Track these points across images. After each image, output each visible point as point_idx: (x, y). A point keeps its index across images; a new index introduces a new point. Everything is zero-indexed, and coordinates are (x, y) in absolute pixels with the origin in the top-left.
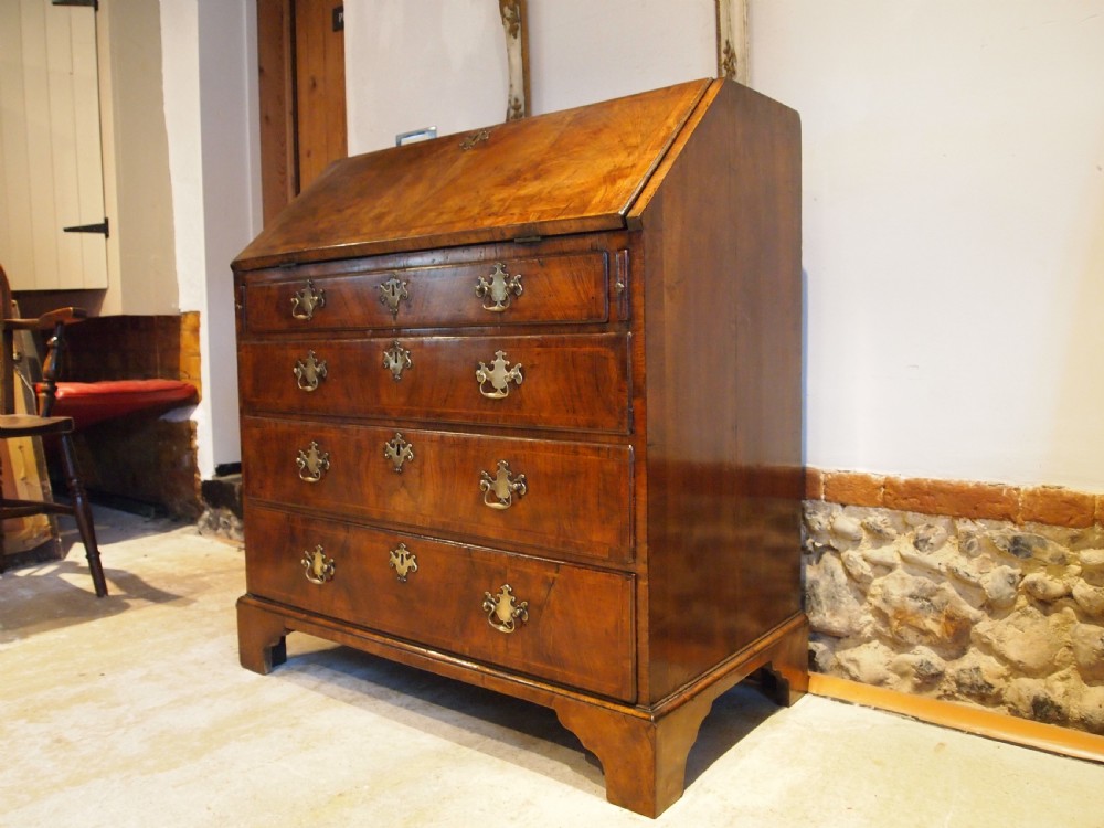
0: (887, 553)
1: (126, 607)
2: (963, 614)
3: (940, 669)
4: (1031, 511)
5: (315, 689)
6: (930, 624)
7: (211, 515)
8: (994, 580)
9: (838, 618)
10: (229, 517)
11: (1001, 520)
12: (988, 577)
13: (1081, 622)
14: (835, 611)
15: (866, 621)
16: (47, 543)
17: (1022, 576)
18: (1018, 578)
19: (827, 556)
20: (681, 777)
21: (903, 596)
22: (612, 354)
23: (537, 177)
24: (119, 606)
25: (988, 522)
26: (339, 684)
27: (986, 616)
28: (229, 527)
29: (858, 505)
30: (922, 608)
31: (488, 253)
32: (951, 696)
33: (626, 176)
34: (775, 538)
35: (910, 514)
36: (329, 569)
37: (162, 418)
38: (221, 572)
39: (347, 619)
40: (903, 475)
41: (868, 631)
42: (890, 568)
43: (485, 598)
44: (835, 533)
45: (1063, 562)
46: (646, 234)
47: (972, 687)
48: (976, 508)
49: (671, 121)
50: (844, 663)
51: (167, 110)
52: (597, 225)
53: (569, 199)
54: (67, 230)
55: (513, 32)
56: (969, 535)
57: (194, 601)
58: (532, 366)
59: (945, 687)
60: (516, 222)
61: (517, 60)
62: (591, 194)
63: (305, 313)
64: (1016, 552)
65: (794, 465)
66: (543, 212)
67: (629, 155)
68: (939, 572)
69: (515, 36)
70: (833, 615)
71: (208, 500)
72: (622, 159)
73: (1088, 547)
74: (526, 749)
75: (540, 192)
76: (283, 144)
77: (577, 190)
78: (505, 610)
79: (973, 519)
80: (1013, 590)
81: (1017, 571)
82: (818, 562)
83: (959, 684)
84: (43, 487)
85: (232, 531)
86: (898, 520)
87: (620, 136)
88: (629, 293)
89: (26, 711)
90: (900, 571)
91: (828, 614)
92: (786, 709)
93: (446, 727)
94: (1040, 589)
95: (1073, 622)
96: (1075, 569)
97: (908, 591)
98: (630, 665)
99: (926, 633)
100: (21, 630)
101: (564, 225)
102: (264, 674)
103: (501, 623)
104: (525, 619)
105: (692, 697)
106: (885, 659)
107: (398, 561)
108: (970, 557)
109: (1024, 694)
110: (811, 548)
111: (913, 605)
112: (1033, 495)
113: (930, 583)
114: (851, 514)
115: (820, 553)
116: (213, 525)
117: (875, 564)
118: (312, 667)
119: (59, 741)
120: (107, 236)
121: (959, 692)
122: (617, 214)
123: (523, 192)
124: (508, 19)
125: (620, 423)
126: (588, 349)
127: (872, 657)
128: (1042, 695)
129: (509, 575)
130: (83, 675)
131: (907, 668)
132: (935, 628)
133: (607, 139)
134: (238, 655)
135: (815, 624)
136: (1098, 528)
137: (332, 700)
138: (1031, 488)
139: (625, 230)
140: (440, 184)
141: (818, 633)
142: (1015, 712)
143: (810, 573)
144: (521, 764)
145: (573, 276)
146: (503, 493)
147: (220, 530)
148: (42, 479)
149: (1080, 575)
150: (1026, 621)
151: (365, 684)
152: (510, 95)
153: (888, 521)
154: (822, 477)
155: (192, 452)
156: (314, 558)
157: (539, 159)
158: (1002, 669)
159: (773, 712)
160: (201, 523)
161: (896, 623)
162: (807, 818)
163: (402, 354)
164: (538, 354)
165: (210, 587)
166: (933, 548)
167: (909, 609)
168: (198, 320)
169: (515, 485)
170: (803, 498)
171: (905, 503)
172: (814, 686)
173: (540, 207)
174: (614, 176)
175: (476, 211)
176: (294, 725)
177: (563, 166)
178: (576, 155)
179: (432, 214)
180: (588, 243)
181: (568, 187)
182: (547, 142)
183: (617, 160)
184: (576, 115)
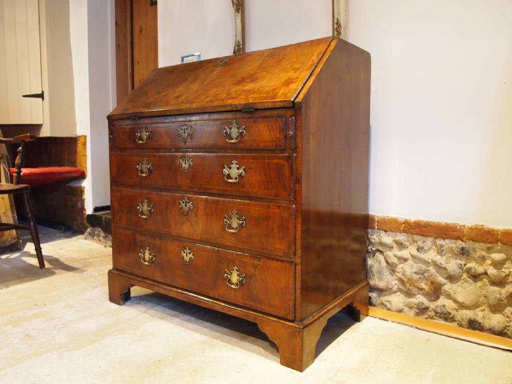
0: (405, 253)
1: (54, 273)
2: (438, 281)
3: (427, 306)
4: (470, 236)
5: (145, 312)
6: (423, 285)
7: (91, 230)
8: (452, 266)
9: (382, 282)
10: (99, 231)
11: (456, 239)
12: (450, 265)
13: (491, 285)
14: (380, 279)
15: (394, 283)
16: (15, 242)
17: (465, 265)
18: (463, 266)
19: (378, 254)
20: (313, 353)
21: (412, 273)
22: (286, 164)
23: (252, 82)
24: (50, 273)
25: (451, 240)
26: (156, 310)
27: (448, 282)
28: (100, 236)
29: (392, 232)
30: (420, 278)
31: (229, 115)
32: (432, 318)
33: (294, 83)
34: (355, 246)
35: (415, 236)
36: (152, 258)
37: (68, 185)
38: (97, 257)
39: (160, 280)
40: (413, 218)
41: (395, 288)
42: (406, 260)
43: (226, 272)
44: (381, 244)
45: (483, 259)
46: (303, 110)
47: (441, 314)
48: (445, 234)
49: (314, 57)
50: (384, 302)
51: (72, 40)
52: (281, 105)
53: (267, 92)
54: (24, 96)
55: (237, 10)
56: (442, 246)
57: (85, 271)
58: (250, 168)
59: (429, 313)
60: (243, 102)
61: (239, 24)
62: (278, 90)
63: (142, 140)
64: (463, 254)
65: (364, 213)
66: (255, 98)
67: (295, 72)
68: (428, 262)
69: (238, 13)
70: (380, 281)
71: (90, 224)
72: (291, 74)
73: (495, 252)
74: (242, 340)
75: (254, 89)
76: (126, 58)
77: (271, 88)
78: (235, 278)
79: (444, 239)
80: (460, 271)
81: (463, 262)
82: (373, 257)
83: (436, 312)
84: (13, 217)
85: (101, 238)
86: (410, 239)
87: (290, 64)
88: (295, 136)
89: (11, 321)
90: (410, 261)
91: (377, 280)
92: (358, 323)
93: (206, 330)
94: (473, 271)
95: (487, 285)
96: (489, 262)
97: (414, 270)
98: (292, 304)
99: (422, 289)
100: (5, 284)
101: (266, 104)
102: (120, 305)
103: (233, 284)
104: (244, 282)
105: (319, 318)
106: (403, 301)
107: (185, 255)
108: (442, 256)
109: (464, 317)
110: (370, 250)
111: (416, 277)
112: (471, 228)
113: (424, 267)
114: (389, 236)
115: (374, 253)
116: (92, 235)
117: (399, 258)
118: (143, 302)
119: (27, 336)
120: (43, 99)
121: (436, 316)
122: (290, 100)
123: (246, 88)
124: (235, 4)
125: (290, 195)
126: (275, 161)
127: (397, 300)
128: (473, 318)
129: (237, 262)
130: (36, 305)
131: (412, 305)
132: (426, 287)
133: (284, 64)
134: (108, 296)
135: (372, 285)
136: (499, 244)
137: (152, 317)
138: (470, 226)
139: (294, 108)
140: (206, 82)
141: (372, 289)
142: (460, 325)
143: (370, 262)
144: (241, 347)
145: (269, 128)
146: (235, 225)
147: (95, 237)
148: (13, 213)
149: (491, 265)
150: (466, 285)
151: (167, 310)
152: (236, 40)
153: (406, 239)
154: (376, 219)
155: (83, 201)
156: (145, 253)
157: (253, 72)
158: (455, 306)
159: (353, 324)
160: (86, 234)
161: (408, 285)
163: (188, 160)
164: (252, 163)
165: (92, 264)
166: (426, 251)
167: (414, 279)
168: (86, 140)
169: (241, 222)
170: (367, 228)
171: (414, 231)
172: (371, 313)
173: (254, 95)
174: (288, 82)
175: (224, 96)
176: (136, 329)
177: (264, 76)
178: (270, 71)
179: (203, 97)
180: (276, 113)
181: (267, 86)
182: (256, 64)
183: (289, 75)
184: (269, 52)
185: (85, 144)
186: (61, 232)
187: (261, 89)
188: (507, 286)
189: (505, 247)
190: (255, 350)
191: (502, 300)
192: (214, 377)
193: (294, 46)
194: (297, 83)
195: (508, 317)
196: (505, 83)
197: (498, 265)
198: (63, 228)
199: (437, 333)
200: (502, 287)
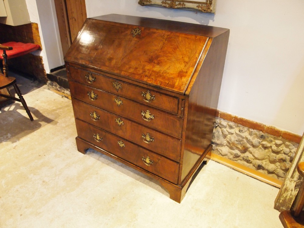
0: (232, 131)
1: (40, 125)
2: (247, 146)
3: (240, 155)
4: (267, 131)
5: (98, 160)
6: (239, 146)
7: (50, 82)
8: (255, 141)
9: (219, 141)
10: (56, 84)
11: (260, 131)
12: (254, 140)
13: (272, 152)
14: (218, 140)
15: (225, 142)
17: (262, 142)
24: (38, 125)
25: (257, 130)
27: (252, 147)
28: (57, 86)
29: (227, 120)
30: (238, 143)
31: (145, 86)
32: (241, 160)
33: (185, 76)
35: (239, 125)
36: (101, 140)
38: (60, 108)
40: (239, 116)
41: (225, 144)
42: (232, 134)
43: (143, 157)
44: (220, 124)
45: (271, 141)
46: (190, 98)
47: (246, 160)
48: (255, 127)
50: (218, 150)
53: (169, 79)
56: (252, 132)
57: (57, 122)
58: (157, 116)
59: (240, 158)
60: (154, 83)
62: (175, 80)
63: (90, 81)
64: (262, 138)
65: (213, 108)
66: (161, 82)
67: (185, 66)
68: (243, 137)
71: (49, 79)
73: (278, 140)
75: (160, 72)
77: (171, 76)
78: (148, 161)
79: (254, 129)
80: (259, 144)
81: (261, 141)
82: (216, 128)
83: (243, 159)
85: (58, 88)
86: (236, 125)
87: (182, 55)
89: (31, 170)
90: (234, 135)
91: (216, 140)
94: (265, 145)
95: (270, 152)
96: (274, 143)
97: (235, 139)
99: (238, 148)
100: (16, 136)
101: (168, 89)
102: (84, 154)
103: (147, 163)
104: (153, 164)
106: (228, 150)
107: (120, 144)
108: (251, 136)
109: (257, 163)
111: (236, 142)
112: (268, 128)
114: (225, 121)
115: (216, 127)
116: (52, 85)
117: (229, 132)
119: (44, 182)
122: (182, 92)
123: (154, 69)
126: (172, 118)
127: (225, 150)
128: (260, 164)
129: (149, 155)
130: (40, 156)
131: (232, 153)
132: (240, 148)
133: (178, 54)
134: (76, 146)
135: (213, 141)
136: (281, 137)
138: (268, 126)
140: (128, 51)
141: (213, 143)
142: (254, 166)
143: (214, 131)
146: (148, 140)
147: (54, 86)
149: (274, 144)
150: (260, 150)
153: (234, 125)
154: (220, 112)
155: (42, 65)
156: (97, 136)
157: (158, 54)
158: (253, 158)
160: (48, 84)
161: (232, 145)
162: (210, 202)
163: (120, 101)
164: (159, 114)
165: (60, 116)
166: (243, 132)
168: (37, 26)
169: (151, 140)
170: (215, 116)
171: (238, 122)
172: (212, 158)
173: (160, 79)
174: (181, 74)
175: (141, 72)
176: (97, 174)
177: (166, 62)
178: (169, 57)
179: (127, 66)
180: (174, 95)
181: (168, 73)
182: (160, 46)
183: (182, 66)
184: (168, 35)
185: (37, 29)
186: (32, 81)
187: (165, 75)
188: (280, 154)
189: (283, 139)
191: (276, 160)
192: (140, 208)
194: (186, 78)
195: (277, 166)
197: (278, 146)
198: (33, 79)
199: (242, 173)
200: (277, 154)
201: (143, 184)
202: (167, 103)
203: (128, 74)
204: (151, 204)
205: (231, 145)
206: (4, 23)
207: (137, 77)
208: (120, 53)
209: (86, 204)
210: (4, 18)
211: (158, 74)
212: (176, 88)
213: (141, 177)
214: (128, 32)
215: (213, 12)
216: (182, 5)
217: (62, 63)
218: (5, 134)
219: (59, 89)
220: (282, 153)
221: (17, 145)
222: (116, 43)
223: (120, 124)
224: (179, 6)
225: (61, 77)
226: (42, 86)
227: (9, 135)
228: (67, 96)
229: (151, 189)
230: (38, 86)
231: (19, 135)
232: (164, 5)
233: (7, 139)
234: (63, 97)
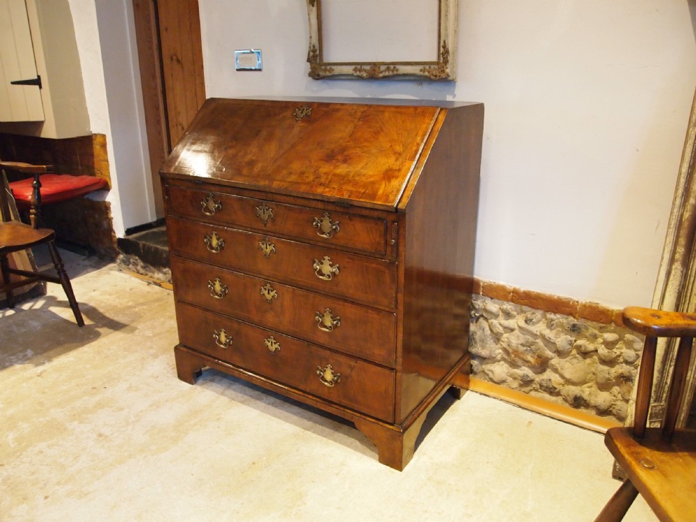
0: (511, 323)
1: (97, 335)
2: (546, 355)
3: (533, 378)
4: (583, 314)
6: (529, 358)
7: (124, 257)
8: (562, 341)
9: (485, 350)
10: (136, 260)
11: (568, 315)
12: (559, 339)
13: (600, 363)
14: (483, 347)
15: (499, 352)
17: (575, 341)
18: (573, 342)
21: (518, 344)
22: (387, 271)
23: (345, 161)
24: (91, 335)
25: (562, 315)
27: (557, 357)
28: (137, 265)
29: (499, 299)
30: (526, 350)
31: (320, 205)
32: (536, 390)
33: (397, 177)
34: (458, 311)
35: (524, 307)
36: (230, 341)
37: (86, 197)
38: (142, 304)
40: (523, 287)
41: (499, 357)
42: (512, 330)
43: (318, 369)
44: (485, 310)
45: (595, 337)
46: (407, 216)
47: (547, 387)
48: (557, 308)
50: (486, 371)
52: (382, 208)
53: (365, 186)
54: (13, 83)
56: (552, 320)
57: (136, 328)
58: (345, 268)
59: (534, 386)
60: (336, 195)
61: (314, 21)
62: (377, 186)
63: (210, 212)
64: (573, 331)
65: (468, 276)
66: (351, 192)
67: (397, 159)
68: (536, 335)
69: (313, 6)
70: (482, 349)
71: (122, 249)
72: (392, 162)
73: (608, 332)
75: (347, 175)
76: (149, 22)
77: (369, 180)
78: (329, 376)
79: (555, 313)
80: (570, 347)
81: (573, 339)
82: (476, 322)
83: (541, 386)
85: (139, 268)
86: (518, 309)
87: (390, 142)
89: (74, 415)
90: (517, 332)
91: (480, 348)
92: (458, 401)
94: (583, 349)
95: (597, 363)
96: (600, 340)
97: (520, 342)
98: (391, 408)
99: (528, 362)
100: (45, 354)
101: (364, 204)
102: (193, 384)
103: (326, 381)
104: (339, 382)
106: (506, 371)
107: (269, 344)
108: (551, 330)
109: (570, 393)
110: (473, 316)
111: (522, 349)
112: (585, 306)
114: (495, 303)
115: (478, 319)
116: (126, 262)
117: (505, 328)
118: (216, 379)
120: (40, 87)
121: (541, 389)
122: (393, 206)
123: (338, 171)
125: (391, 304)
126: (374, 265)
127: (500, 370)
128: (579, 395)
129: (331, 360)
130: (94, 388)
131: (516, 376)
132: (532, 360)
133: (383, 141)
134: (175, 371)
135: (473, 352)
136: (613, 325)
138: (584, 302)
139: (398, 215)
140: (286, 146)
141: (474, 357)
142: (565, 400)
143: (473, 327)
145: (368, 229)
146: (328, 324)
147: (131, 266)
149: (602, 343)
150: (575, 361)
152: (310, 43)
153: (513, 308)
154: (481, 284)
155: (110, 220)
156: (220, 334)
157: (344, 144)
158: (562, 381)
159: (452, 403)
160: (118, 261)
162: (469, 469)
163: (269, 245)
164: (348, 262)
165: (141, 317)
166: (534, 324)
167: (520, 351)
168: (105, 140)
169: (335, 322)
170: (472, 293)
171: (521, 301)
172: (471, 388)
173: (350, 188)
174: (389, 175)
175: (311, 178)
176: (218, 419)
177: (359, 156)
178: (366, 149)
179: (285, 172)
180: (376, 214)
181: (364, 175)
182: (347, 131)
183: (390, 161)
184: (363, 112)
185: (104, 146)
186: (84, 257)
187: (357, 178)
188: (617, 366)
189: (619, 328)
190: (351, 444)
191: (610, 380)
192: (313, 482)
193: (393, 109)
194: (399, 179)
195: (614, 396)
196: (638, 151)
197: (610, 345)
198: (87, 252)
199: (540, 414)
200: (611, 367)
201: (320, 437)
202: (362, 235)
203: (286, 185)
204: (337, 474)
205: (512, 357)
206: (37, 135)
207: (303, 188)
208: (272, 150)
209: (192, 475)
210: (39, 125)
211: (344, 179)
212: (380, 199)
213: (314, 424)
214: (288, 113)
215: (450, 78)
216: (393, 71)
217: (150, 217)
218: (21, 351)
219: (142, 271)
220: (621, 363)
221: (44, 371)
222: (264, 133)
223: (269, 297)
224: (387, 74)
225: (148, 243)
226: (105, 265)
227: (29, 352)
228: (158, 282)
229: (337, 445)
230: (98, 266)
231: (51, 353)
232: (358, 73)
233: (25, 359)
234: (149, 284)
